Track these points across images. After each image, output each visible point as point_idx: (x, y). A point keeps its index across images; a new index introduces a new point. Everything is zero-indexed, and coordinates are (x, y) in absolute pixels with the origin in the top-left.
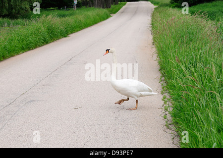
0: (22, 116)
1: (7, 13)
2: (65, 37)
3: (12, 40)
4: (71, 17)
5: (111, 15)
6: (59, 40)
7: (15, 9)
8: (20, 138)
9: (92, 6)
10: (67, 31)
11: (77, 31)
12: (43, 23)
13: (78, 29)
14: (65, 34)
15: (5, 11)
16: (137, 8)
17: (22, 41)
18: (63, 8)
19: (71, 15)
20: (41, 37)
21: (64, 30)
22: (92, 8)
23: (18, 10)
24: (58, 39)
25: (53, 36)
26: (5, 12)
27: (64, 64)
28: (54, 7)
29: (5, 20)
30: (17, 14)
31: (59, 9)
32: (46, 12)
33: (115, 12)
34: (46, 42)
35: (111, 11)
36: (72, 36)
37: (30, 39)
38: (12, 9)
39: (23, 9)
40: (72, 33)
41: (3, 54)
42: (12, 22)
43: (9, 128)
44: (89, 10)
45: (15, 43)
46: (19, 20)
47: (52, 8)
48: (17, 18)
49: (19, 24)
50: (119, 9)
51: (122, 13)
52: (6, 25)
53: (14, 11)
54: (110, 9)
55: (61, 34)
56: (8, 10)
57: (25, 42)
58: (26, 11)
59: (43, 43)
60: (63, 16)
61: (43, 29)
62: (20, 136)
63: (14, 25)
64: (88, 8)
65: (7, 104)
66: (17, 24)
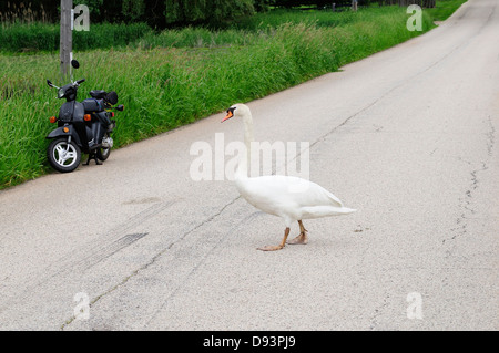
0: (238, 245)
1: (203, 16)
2: (333, 70)
3: (215, 77)
4: (346, 26)
5: (436, 23)
6: (321, 78)
7: (221, 8)
8: (232, 295)
9: (394, 4)
10: (337, 58)
11: (361, 58)
12: (284, 41)
13: (362, 53)
14: (333, 64)
15: (198, 11)
16: (494, 8)
17: (238, 79)
18: (329, 7)
19: (346, 22)
20: (280, 71)
21: (331, 56)
22: (392, 7)
23: (228, 9)
24: (319, 76)
25: (305, 68)
26: (199, 14)
27: (332, 132)
28: (309, 5)
29: (199, 31)
30: (226, 19)
31: (320, 8)
32: (291, 15)
33: (444, 17)
34: (290, 82)
35: (436, 15)
36: (348, 68)
37: (256, 75)
38: (214, 7)
39: (238, 8)
40: (349, 62)
41: (194, 107)
42: (215, 36)
43: (209, 273)
44: (385, 12)
45: (222, 83)
46: (231, 33)
47: (303, 7)
48: (225, 27)
49: (229, 42)
50: (453, 11)
51: (460, 18)
52: (200, 42)
53: (218, 11)
54: (434, 10)
55: (324, 65)
56: (204, 11)
57: (243, 82)
58: (245, 12)
59: (283, 84)
60: (329, 24)
61: (285, 54)
62: (232, 291)
63: (218, 43)
64: (384, 8)
65: (205, 218)
66: (225, 40)
